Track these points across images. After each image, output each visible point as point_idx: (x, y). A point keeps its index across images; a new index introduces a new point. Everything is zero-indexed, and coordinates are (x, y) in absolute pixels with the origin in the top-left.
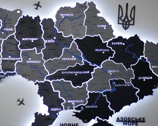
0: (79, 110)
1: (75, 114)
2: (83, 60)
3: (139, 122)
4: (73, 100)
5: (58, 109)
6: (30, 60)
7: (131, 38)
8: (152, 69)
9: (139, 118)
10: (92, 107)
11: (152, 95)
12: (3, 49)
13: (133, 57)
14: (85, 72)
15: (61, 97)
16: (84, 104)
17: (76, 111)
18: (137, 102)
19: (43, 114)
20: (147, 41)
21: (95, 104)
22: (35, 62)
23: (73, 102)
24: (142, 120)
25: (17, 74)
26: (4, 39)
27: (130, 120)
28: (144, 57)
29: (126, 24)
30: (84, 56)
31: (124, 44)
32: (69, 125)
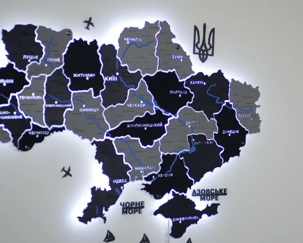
0: (150, 181)
1: (144, 187)
2: (155, 107)
3: (220, 195)
4: (141, 166)
5: (123, 181)
6: (84, 108)
7: (214, 75)
8: (238, 118)
9: (220, 189)
10: (166, 175)
11: (239, 155)
12: (46, 90)
13: (217, 102)
14: (157, 125)
15: (126, 162)
16: (156, 172)
17: (146, 182)
18: (222, 166)
19: (103, 189)
20: (233, 80)
21: (170, 171)
22: (91, 110)
23: (141, 169)
24: (223, 191)
25: (67, 129)
26: (47, 74)
27: (209, 193)
28: (229, 102)
29: (203, 54)
30: (156, 101)
31: (205, 84)
32: (132, 205)
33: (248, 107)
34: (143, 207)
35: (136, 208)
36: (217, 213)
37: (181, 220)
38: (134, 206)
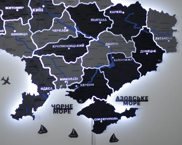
0: (73, 89)
1: (68, 93)
2: (77, 32)
3: (142, 101)
4: (65, 77)
5: (49, 89)
6: (15, 33)
7: (132, 5)
8: (155, 40)
9: (142, 97)
10: (88, 85)
11: (156, 70)
13: (135, 27)
14: (79, 46)
15: (52, 74)
16: (79, 82)
17: (69, 90)
18: (139, 78)
19: (32, 94)
20: (150, 9)
21: (91, 82)
22: (21, 34)
23: (66, 80)
24: (144, 98)
25: (1, 49)
27: (132, 99)
28: (146, 28)
30: (78, 27)
31: (123, 13)
32: (62, 107)
33: (165, 31)
34: (72, 109)
35: (65, 109)
36: (135, 115)
37: (101, 120)
38: (64, 107)
